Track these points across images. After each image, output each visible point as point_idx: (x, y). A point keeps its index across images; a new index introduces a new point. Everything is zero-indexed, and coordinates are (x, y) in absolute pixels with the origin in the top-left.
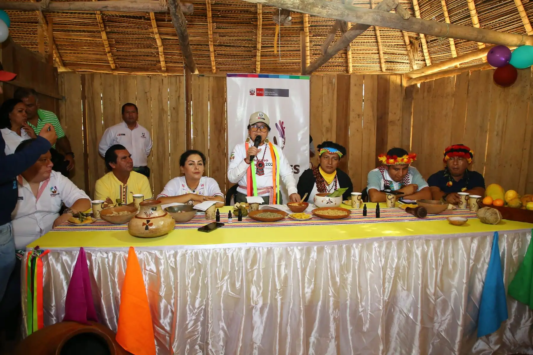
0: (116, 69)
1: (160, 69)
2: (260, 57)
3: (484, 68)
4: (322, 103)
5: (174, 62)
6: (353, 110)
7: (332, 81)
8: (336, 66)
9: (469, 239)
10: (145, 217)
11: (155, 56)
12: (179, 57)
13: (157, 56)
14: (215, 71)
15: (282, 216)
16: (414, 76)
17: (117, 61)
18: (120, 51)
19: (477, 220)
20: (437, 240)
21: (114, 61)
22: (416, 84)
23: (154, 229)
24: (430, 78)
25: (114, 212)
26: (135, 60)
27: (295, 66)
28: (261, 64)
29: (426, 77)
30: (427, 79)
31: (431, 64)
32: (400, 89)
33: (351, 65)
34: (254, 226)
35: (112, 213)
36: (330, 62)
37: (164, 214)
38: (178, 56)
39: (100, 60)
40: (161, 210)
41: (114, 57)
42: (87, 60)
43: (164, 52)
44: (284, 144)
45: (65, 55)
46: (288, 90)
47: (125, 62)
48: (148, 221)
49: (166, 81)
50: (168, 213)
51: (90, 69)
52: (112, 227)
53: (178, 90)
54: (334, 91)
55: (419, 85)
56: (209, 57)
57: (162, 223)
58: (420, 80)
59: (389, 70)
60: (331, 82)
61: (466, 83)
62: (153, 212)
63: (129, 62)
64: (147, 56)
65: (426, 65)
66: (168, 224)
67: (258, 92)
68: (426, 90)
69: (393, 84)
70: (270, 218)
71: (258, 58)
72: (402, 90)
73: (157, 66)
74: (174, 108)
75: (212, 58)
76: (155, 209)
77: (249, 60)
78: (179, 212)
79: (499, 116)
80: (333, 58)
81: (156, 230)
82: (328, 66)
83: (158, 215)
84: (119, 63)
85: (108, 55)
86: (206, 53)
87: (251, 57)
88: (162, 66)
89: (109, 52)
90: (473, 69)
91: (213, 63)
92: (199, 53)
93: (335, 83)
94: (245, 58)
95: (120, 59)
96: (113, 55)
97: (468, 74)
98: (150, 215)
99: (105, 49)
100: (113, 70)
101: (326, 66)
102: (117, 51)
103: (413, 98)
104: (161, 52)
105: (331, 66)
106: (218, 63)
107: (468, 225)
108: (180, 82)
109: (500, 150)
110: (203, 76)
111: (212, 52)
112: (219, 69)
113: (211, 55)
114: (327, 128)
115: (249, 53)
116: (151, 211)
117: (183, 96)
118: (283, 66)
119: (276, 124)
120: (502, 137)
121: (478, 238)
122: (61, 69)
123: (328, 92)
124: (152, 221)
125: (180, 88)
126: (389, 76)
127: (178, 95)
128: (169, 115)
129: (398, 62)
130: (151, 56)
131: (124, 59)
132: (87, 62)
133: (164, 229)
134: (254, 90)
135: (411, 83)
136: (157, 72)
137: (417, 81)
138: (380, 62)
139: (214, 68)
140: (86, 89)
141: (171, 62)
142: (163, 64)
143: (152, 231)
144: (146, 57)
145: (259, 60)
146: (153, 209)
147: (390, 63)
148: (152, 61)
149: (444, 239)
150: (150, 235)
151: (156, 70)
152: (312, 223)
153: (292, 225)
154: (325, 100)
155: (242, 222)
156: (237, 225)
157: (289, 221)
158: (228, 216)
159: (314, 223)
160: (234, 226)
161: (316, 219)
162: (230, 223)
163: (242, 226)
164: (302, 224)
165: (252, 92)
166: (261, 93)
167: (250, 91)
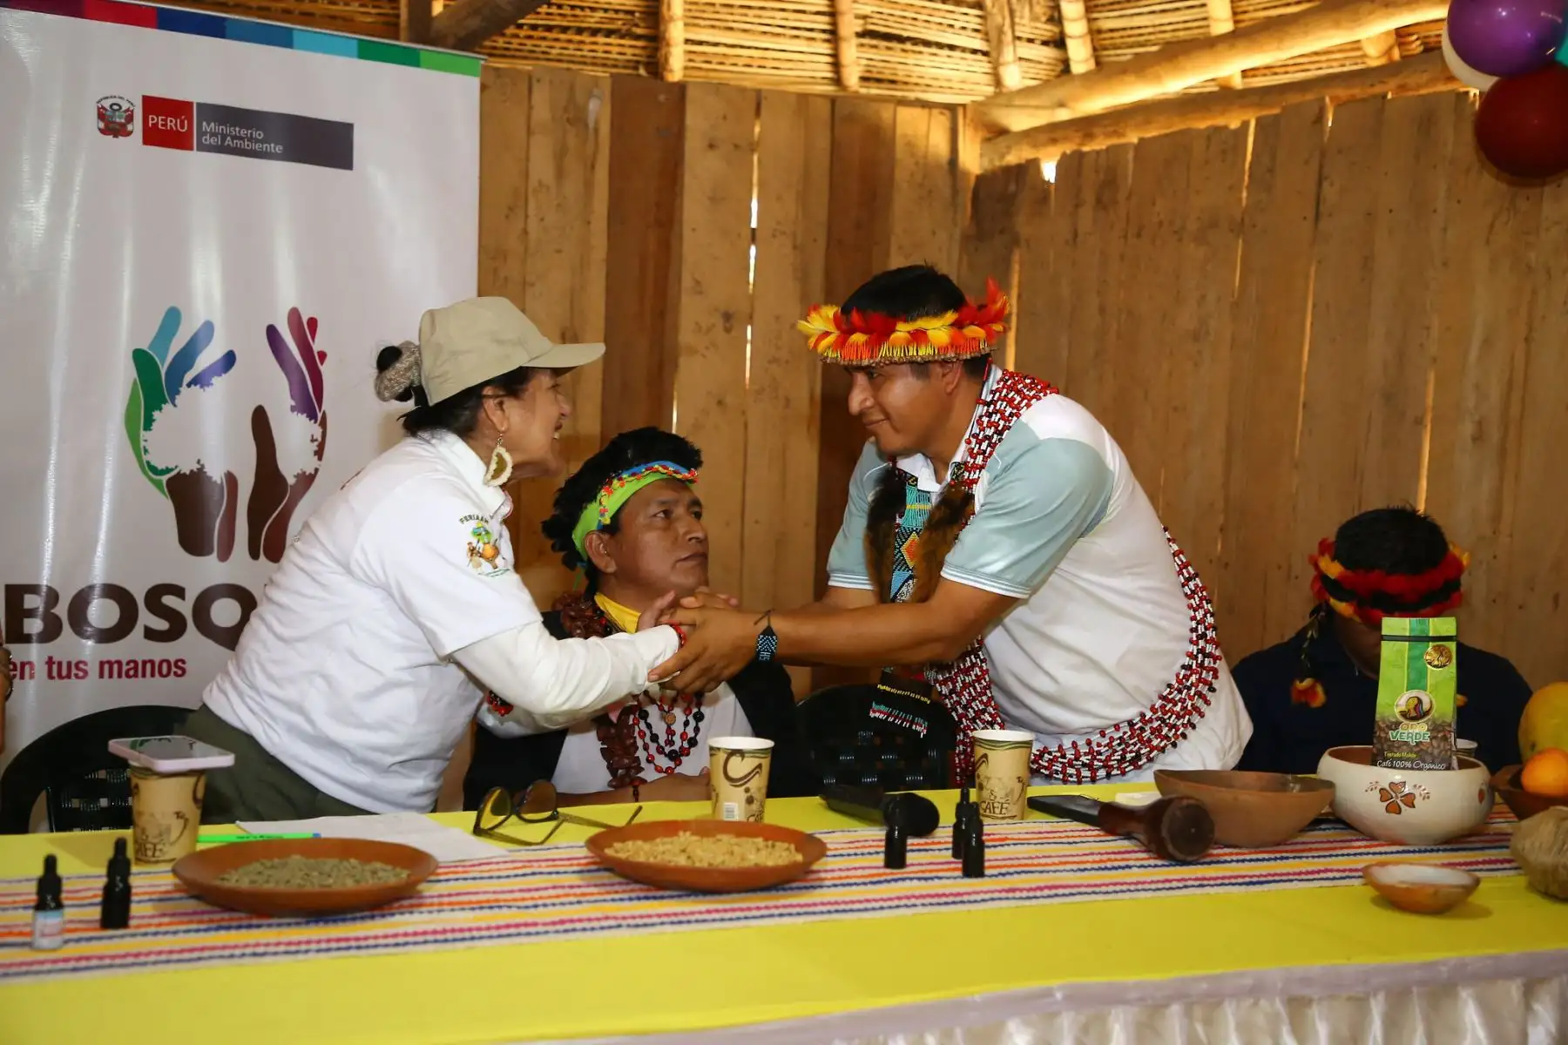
3: (1402, 87)
4: (525, 232)
6: (698, 283)
7: (585, 109)
8: (595, 32)
9: (1514, 989)
15: (405, 877)
16: (1019, 121)
19: (1518, 880)
20: (1350, 999)
22: (1033, 165)
24: (1108, 135)
29: (1086, 126)
30: (1089, 136)
31: (1091, 65)
32: (943, 183)
33: (676, 32)
36: (559, 6)
44: (319, 453)
46: (348, 128)
54: (593, 169)
55: (1049, 171)
58: (1054, 141)
59: (879, 81)
60: (575, 117)
61: (1307, 162)
65: (1066, 69)
67: (156, 120)
68: (1089, 196)
69: (913, 155)
72: (955, 191)
79: (1487, 343)
82: (549, 28)
90: (1343, 93)
93: (597, 122)
97: (1320, 118)
101: (534, 27)
103: (1015, 241)
105: (564, 29)
107: (1484, 913)
109: (1496, 517)
119: (272, 332)
120: (1503, 452)
121: (1554, 986)
123: (560, 173)
126: (891, 107)
129: (927, 43)
134: (125, 106)
135: (1002, 156)
137: (1035, 146)
138: (833, 35)
147: (884, 44)
149: (1381, 997)
152: (607, 918)
153: (481, 938)
154: (542, 220)
155: (133, 935)
156: (101, 958)
157: (453, 910)
158: (34, 897)
159: (615, 918)
160: (83, 964)
161: (617, 892)
162: (45, 942)
163: (142, 959)
164: (545, 924)
165: (117, 113)
166: (174, 128)
167: (99, 109)
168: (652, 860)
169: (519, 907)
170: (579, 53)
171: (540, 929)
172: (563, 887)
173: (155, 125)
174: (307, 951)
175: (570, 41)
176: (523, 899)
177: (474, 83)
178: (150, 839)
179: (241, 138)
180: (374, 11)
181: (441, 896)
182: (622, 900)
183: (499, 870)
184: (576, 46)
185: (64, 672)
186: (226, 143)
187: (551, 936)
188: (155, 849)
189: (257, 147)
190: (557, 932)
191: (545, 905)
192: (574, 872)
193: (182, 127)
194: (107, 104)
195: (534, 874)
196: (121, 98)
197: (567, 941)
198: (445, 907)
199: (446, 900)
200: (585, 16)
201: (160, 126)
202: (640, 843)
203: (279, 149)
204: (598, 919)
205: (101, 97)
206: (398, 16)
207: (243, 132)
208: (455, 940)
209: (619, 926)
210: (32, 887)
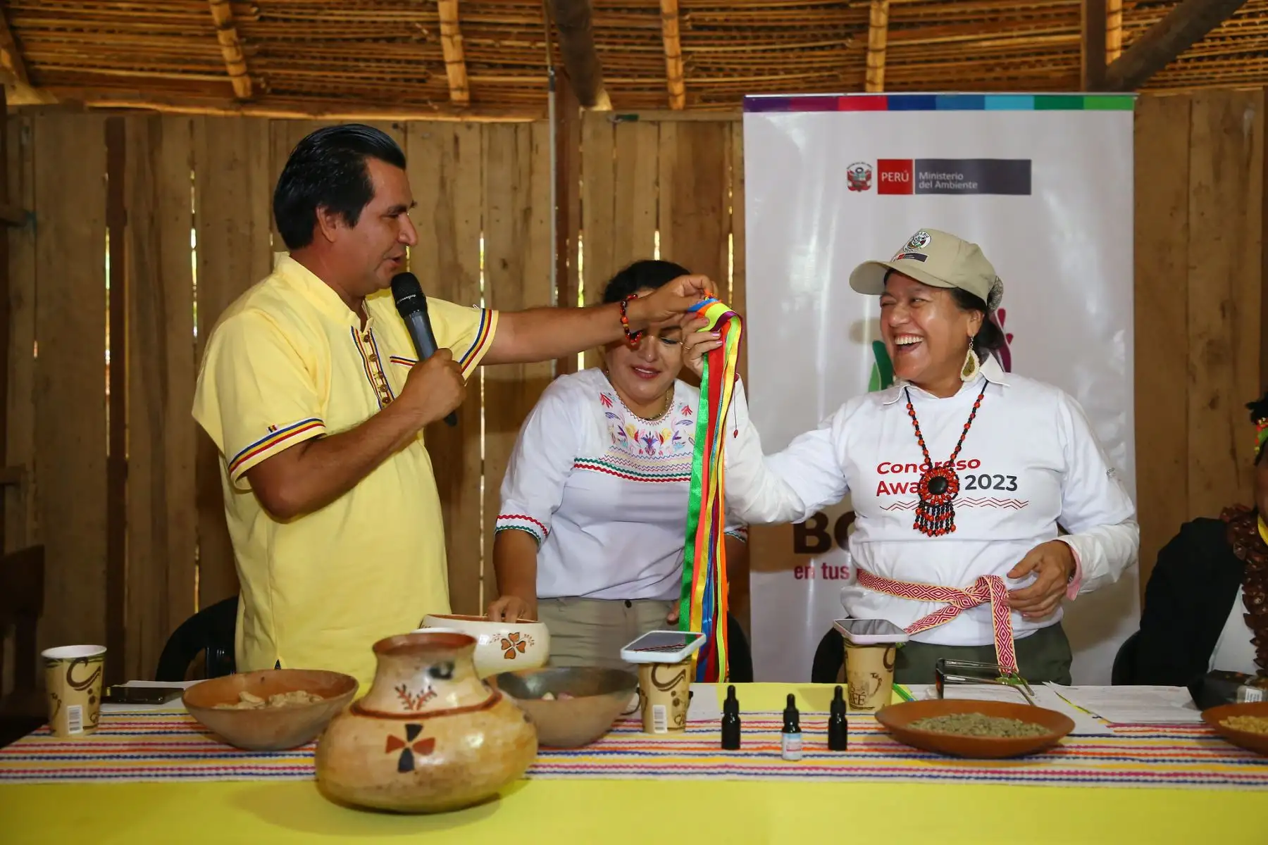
0: (257, 97)
1: (442, 98)
2: (882, 33)
4: (1188, 225)
5: (506, 66)
7: (1240, 119)
8: (1255, 54)
10: (399, 707)
11: (422, 40)
12: (526, 44)
13: (432, 38)
14: (680, 101)
15: (1048, 733)
17: (260, 66)
18: (275, 19)
21: (249, 66)
23: (438, 768)
25: (247, 696)
26: (335, 59)
27: (1050, 67)
28: (887, 64)
34: (912, 774)
35: (239, 700)
36: (1222, 39)
37: (485, 696)
38: (520, 36)
39: (187, 62)
40: (474, 679)
41: (248, 48)
42: (129, 59)
43: (462, 23)
45: (37, 36)
46: (1027, 164)
47: (295, 66)
48: (413, 731)
49: (471, 144)
50: (506, 696)
51: (142, 98)
52: (237, 762)
53: (522, 183)
54: (1248, 165)
56: (654, 38)
57: (477, 740)
60: (1231, 127)
62: (438, 686)
63: (307, 67)
64: (391, 40)
66: (505, 744)
67: (887, 176)
70: (988, 737)
71: (878, 37)
73: (430, 83)
74: (505, 264)
75: (671, 45)
76: (444, 671)
77: (832, 47)
78: (549, 697)
80: (1239, 17)
81: (454, 772)
82: (1212, 58)
83: (460, 699)
84: (270, 72)
85: (222, 37)
86: (646, 22)
87: (842, 31)
88: (452, 85)
89: (226, 26)
91: (674, 68)
92: (611, 23)
93: (1251, 130)
94: (815, 38)
95: (275, 54)
96: (244, 38)
98: (422, 699)
99: (209, 13)
100: (243, 103)
101: (1200, 59)
102: (262, 19)
104: (449, 23)
105: (1227, 57)
106: (695, 67)
108: (532, 147)
110: (633, 118)
111: (669, 17)
112: (697, 95)
113: (665, 32)
114: (1210, 343)
115: (838, 15)
116: (427, 680)
117: (546, 210)
118: (990, 69)
122: (20, 97)
123: (1218, 176)
124: (429, 729)
125: (531, 172)
127: (521, 203)
128: (482, 294)
130: (405, 40)
131: (292, 57)
132: (131, 69)
133: (486, 770)
134: (866, 168)
136: (430, 111)
139: (678, 88)
140: (129, 180)
141: (491, 66)
142: (454, 74)
143: (431, 779)
144: (383, 46)
145: (882, 44)
146: (435, 673)
148: (409, 62)
150: (420, 797)
151: (425, 102)
152: (1215, 775)
153: (1106, 780)
154: (1202, 214)
155: (848, 756)
156: (825, 769)
157: (1085, 758)
158: (783, 725)
159: (1223, 776)
160: (814, 772)
161: (1228, 756)
162: (790, 755)
163: (853, 772)
164: (1161, 775)
165: (860, 175)
166: (899, 180)
167: (848, 173)
168: (1260, 732)
169: (1141, 761)
170: (1240, 74)
171: (1156, 778)
172: (1182, 748)
173: (886, 180)
174: (969, 778)
175: (1232, 65)
176: (1146, 755)
177: (1129, 115)
178: (856, 692)
179: (947, 181)
180: (1064, 67)
181: (1079, 747)
182: (1232, 762)
183: (1130, 731)
184: (1237, 69)
185: (834, 575)
186: (936, 186)
187: (1164, 784)
188: (859, 700)
189: (959, 186)
190: (1170, 782)
191: (1164, 761)
192: (1193, 738)
193: (905, 178)
194: (853, 169)
195: (1158, 736)
196: (863, 163)
197: (1178, 789)
198: (1081, 756)
199: (1082, 750)
200: (1246, 43)
201: (890, 180)
202: (1252, 718)
203: (975, 185)
204: (1208, 775)
205: (851, 164)
206: (1079, 69)
207: (948, 176)
208: (1084, 780)
209: (1225, 782)
210: (781, 718)
